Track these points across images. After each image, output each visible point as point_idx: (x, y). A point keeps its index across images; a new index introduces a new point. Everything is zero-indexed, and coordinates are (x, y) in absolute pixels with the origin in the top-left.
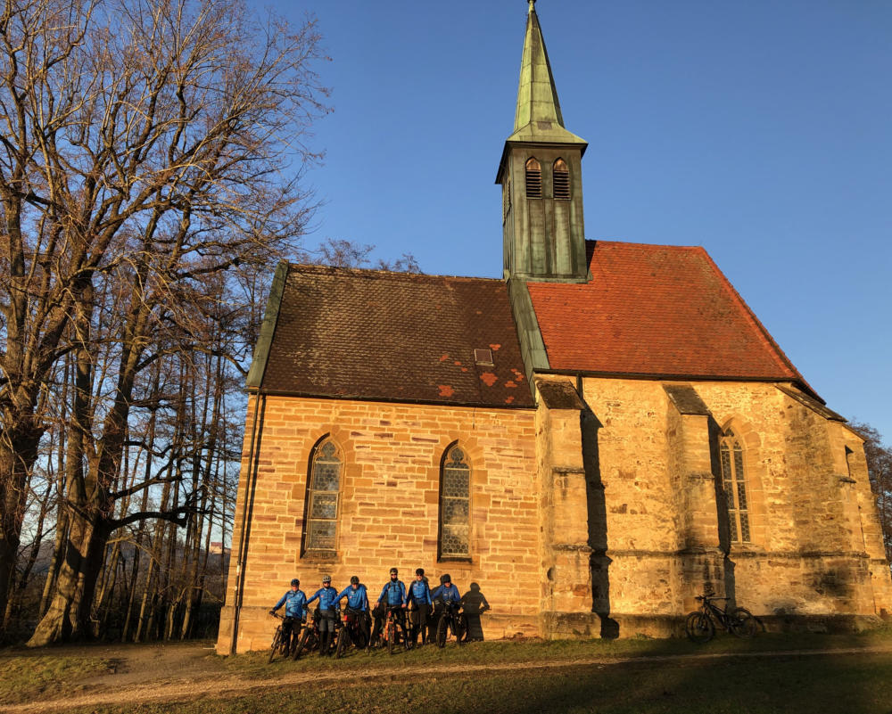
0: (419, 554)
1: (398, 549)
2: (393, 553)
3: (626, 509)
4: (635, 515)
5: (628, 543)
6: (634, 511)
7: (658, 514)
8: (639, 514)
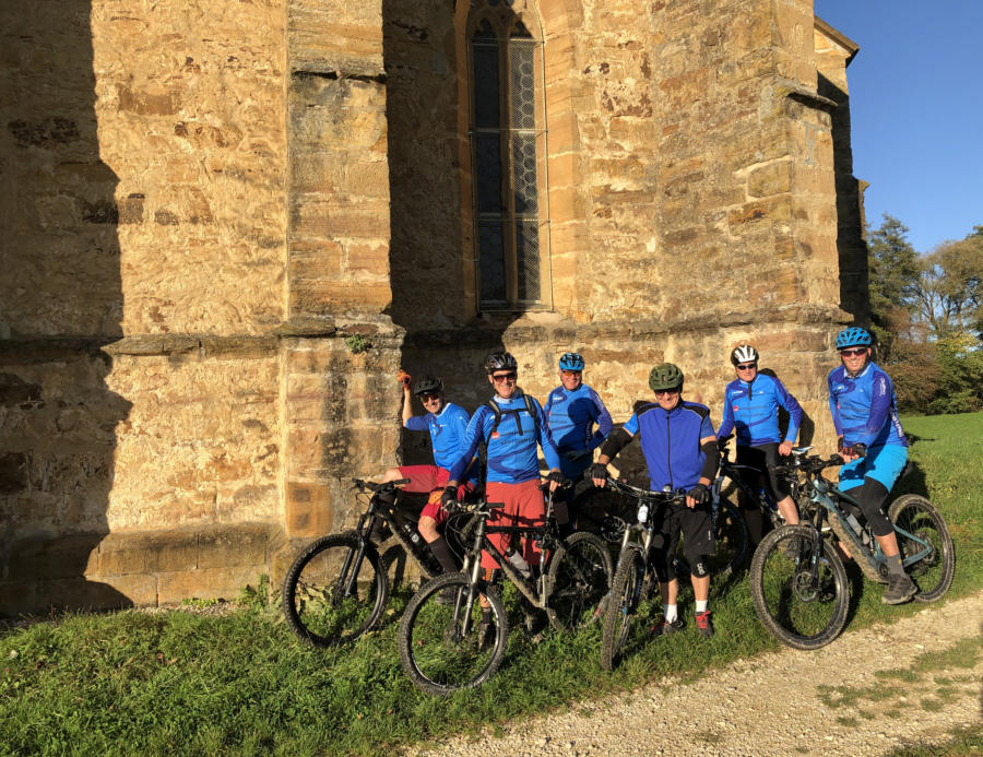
3: (141, 210)
4: (170, 226)
5: (145, 315)
6: (167, 214)
7: (251, 224)
8: (186, 224)
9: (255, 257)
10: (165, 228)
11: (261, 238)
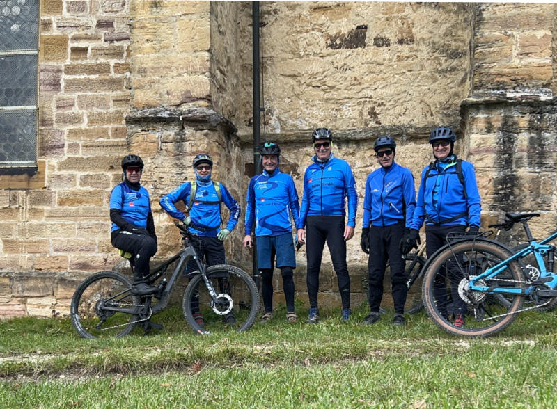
3: (364, 37)
4: (384, 48)
5: (365, 113)
6: (382, 39)
7: (442, 41)
8: (396, 45)
9: (444, 66)
10: (382, 49)
11: (449, 52)
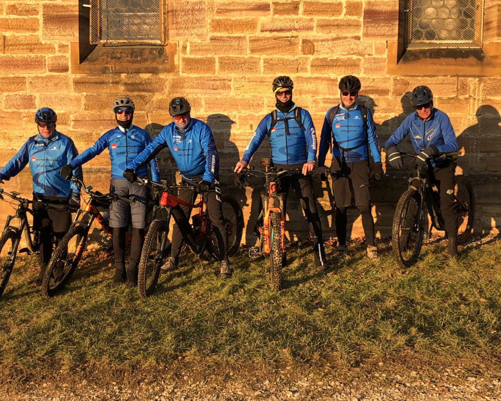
0: (353, 44)
1: (303, 35)
2: (291, 43)
